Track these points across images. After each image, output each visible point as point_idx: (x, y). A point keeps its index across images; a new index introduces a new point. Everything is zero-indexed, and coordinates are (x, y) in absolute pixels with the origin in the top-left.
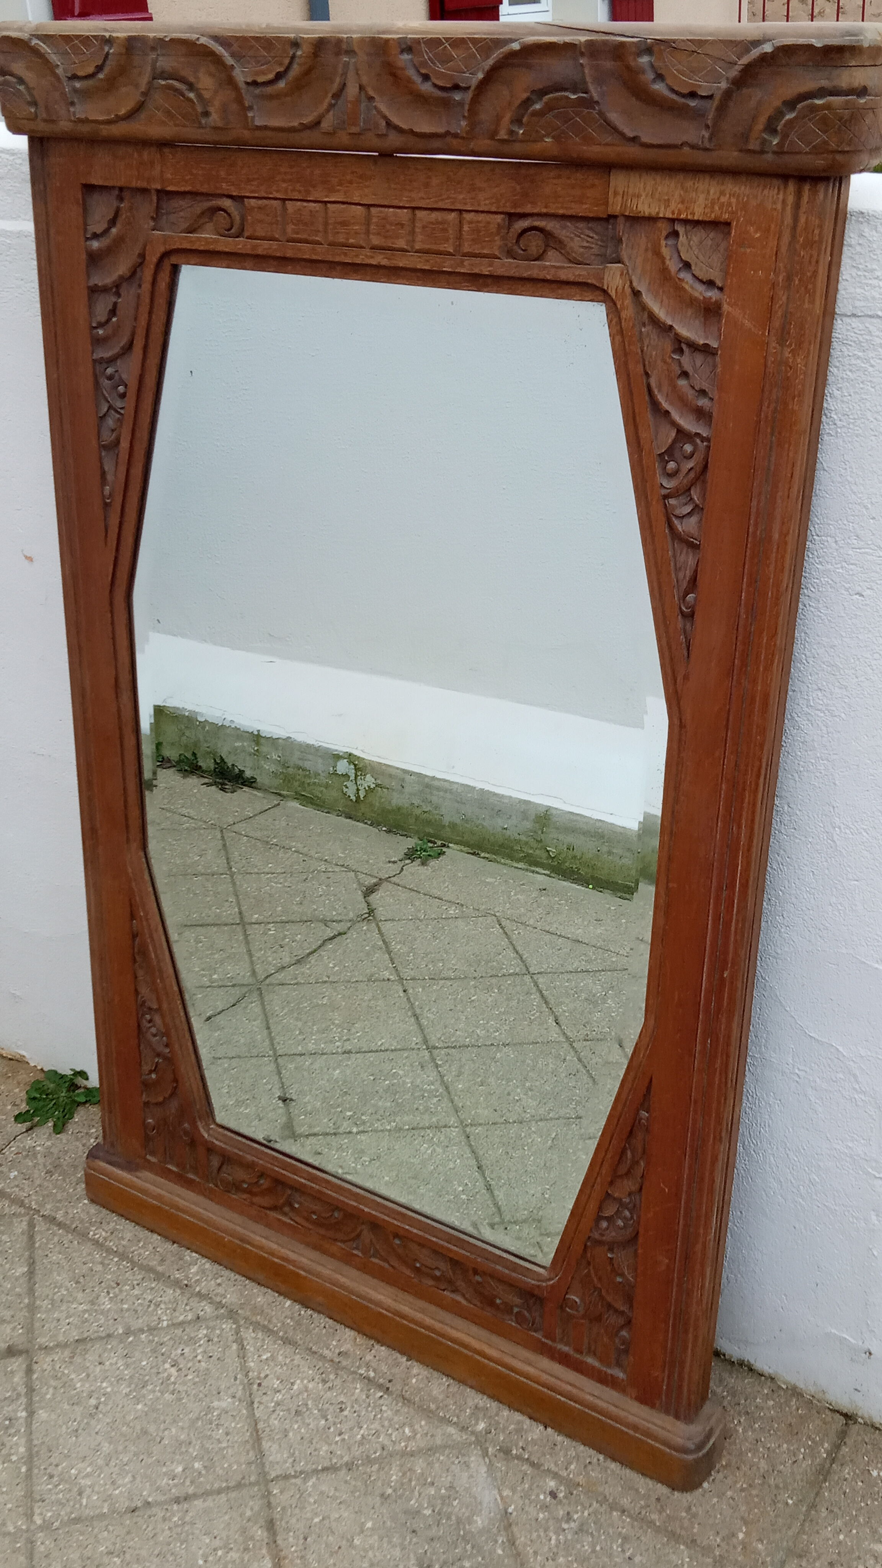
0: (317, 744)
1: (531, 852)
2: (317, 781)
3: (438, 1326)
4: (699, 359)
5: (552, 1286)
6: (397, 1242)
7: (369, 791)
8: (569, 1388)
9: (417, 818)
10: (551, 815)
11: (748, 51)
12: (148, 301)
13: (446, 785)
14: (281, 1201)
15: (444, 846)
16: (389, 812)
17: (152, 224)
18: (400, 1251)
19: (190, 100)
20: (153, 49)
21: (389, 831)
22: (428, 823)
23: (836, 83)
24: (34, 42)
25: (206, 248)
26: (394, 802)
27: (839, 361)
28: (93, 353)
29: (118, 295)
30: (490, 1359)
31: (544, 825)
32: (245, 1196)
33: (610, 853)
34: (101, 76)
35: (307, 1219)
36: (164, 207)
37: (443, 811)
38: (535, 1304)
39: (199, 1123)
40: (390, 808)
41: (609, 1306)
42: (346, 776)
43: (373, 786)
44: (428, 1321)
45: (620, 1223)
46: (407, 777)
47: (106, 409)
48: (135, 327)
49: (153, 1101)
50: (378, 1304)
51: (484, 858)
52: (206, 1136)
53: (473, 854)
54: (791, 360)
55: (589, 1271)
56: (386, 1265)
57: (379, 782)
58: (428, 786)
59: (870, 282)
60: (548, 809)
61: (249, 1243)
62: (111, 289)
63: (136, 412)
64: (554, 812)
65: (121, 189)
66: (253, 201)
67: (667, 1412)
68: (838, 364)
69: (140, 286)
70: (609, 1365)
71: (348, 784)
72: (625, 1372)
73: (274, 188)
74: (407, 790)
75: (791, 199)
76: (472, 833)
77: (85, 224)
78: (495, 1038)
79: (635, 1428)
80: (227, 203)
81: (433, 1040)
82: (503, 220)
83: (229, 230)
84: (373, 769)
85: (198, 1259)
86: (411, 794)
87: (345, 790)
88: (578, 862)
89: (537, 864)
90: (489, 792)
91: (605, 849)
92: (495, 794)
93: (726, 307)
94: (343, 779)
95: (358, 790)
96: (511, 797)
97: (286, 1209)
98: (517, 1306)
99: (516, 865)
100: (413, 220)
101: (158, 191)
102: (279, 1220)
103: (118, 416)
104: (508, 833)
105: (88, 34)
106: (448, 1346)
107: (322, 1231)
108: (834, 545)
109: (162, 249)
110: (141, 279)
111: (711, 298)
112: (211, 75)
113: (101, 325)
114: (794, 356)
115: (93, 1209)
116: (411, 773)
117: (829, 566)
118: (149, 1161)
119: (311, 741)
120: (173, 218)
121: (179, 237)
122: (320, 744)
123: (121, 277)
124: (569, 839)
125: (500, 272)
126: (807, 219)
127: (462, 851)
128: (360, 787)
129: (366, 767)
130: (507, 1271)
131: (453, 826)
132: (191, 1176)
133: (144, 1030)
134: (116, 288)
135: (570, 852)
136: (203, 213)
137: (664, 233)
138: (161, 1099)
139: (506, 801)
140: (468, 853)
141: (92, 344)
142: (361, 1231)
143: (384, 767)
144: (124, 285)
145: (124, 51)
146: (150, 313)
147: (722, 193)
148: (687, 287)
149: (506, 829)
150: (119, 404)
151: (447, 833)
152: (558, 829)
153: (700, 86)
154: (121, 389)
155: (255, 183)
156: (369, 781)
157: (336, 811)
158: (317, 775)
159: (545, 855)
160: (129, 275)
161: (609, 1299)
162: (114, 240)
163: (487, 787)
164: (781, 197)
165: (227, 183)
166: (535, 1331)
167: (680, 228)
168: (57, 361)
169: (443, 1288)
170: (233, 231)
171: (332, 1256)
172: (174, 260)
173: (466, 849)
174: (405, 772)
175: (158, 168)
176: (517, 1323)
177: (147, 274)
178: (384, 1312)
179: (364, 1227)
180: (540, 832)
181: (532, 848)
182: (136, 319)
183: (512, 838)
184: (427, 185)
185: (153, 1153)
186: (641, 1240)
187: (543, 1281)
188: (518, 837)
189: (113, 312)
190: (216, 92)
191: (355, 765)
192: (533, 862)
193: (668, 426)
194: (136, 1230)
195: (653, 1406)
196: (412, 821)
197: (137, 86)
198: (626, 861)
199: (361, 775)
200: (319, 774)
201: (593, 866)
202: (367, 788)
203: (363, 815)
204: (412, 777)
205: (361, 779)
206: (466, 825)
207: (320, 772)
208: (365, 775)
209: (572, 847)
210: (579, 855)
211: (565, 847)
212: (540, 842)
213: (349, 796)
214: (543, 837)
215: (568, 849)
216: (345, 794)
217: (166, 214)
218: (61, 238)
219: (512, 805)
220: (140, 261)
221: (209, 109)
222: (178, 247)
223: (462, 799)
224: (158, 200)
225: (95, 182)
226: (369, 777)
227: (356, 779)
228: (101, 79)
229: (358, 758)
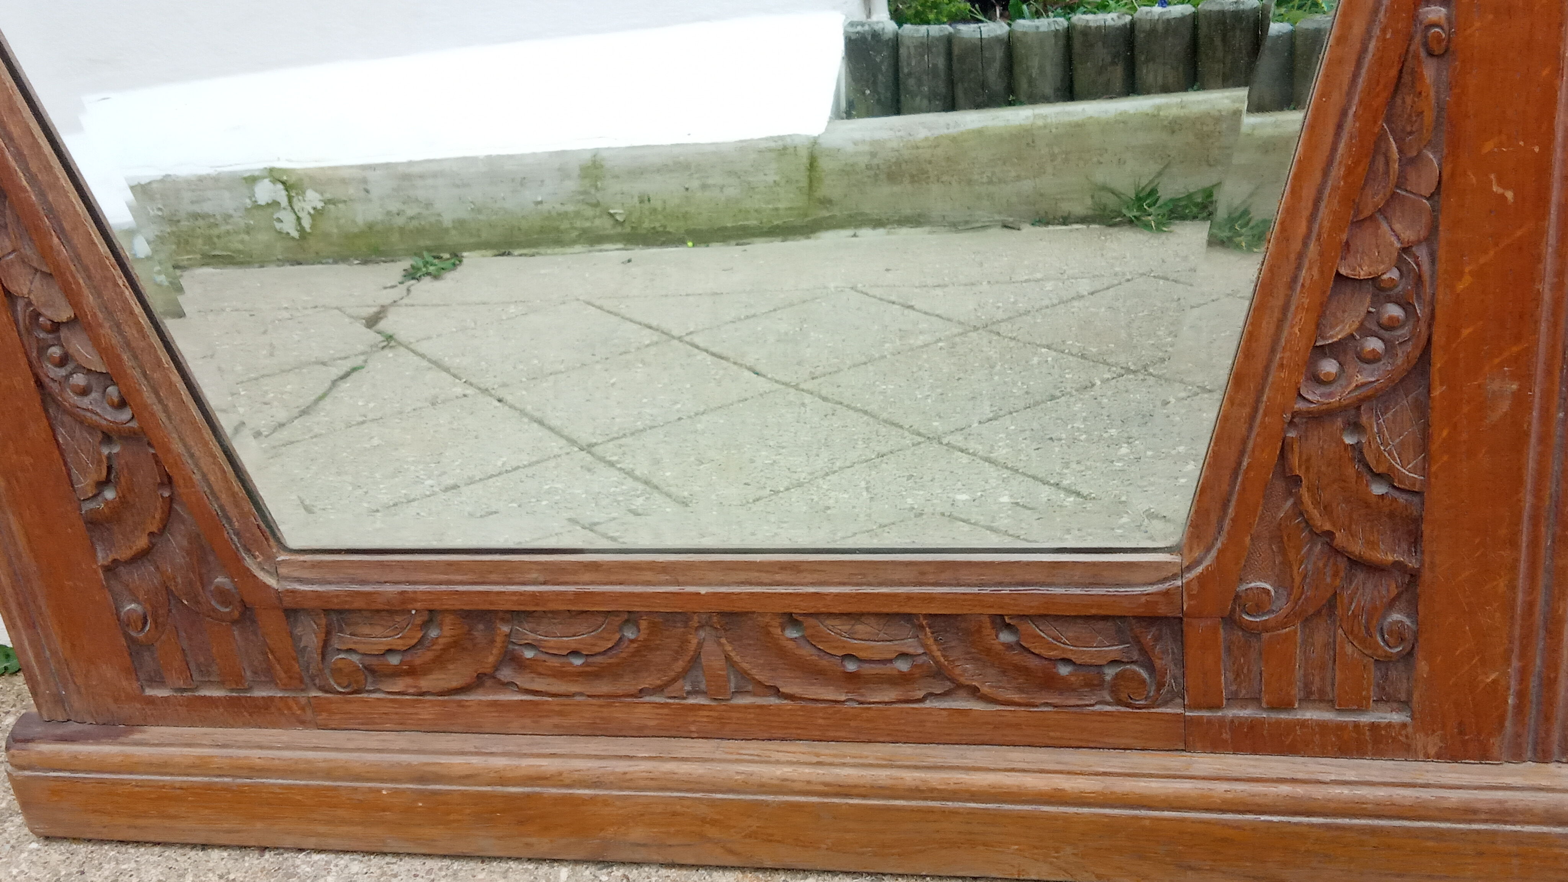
0: (212, 172)
1: (587, 224)
2: (229, 227)
3: (935, 779)
5: (1200, 578)
6: (792, 633)
7: (317, 214)
8: (1285, 789)
9: (402, 230)
10: (603, 161)
13: (434, 167)
14: (491, 659)
15: (454, 256)
16: (356, 236)
18: (806, 651)
21: (365, 262)
22: (420, 232)
26: (360, 220)
30: (1081, 800)
31: (597, 178)
32: (399, 685)
33: (704, 187)
35: (560, 674)
37: (439, 207)
38: (1157, 639)
39: (249, 562)
40: (356, 230)
41: (1356, 563)
42: (274, 204)
43: (320, 205)
44: (910, 777)
45: (1374, 344)
46: (369, 174)
49: (124, 554)
50: (782, 787)
52: (272, 582)
53: (503, 254)
55: (1298, 502)
56: (773, 701)
57: (328, 196)
60: (597, 151)
61: (439, 778)
64: (605, 155)
67: (1517, 756)
70: (1361, 709)
71: (281, 215)
72: (1405, 704)
74: (375, 192)
76: (491, 225)
78: (678, 411)
79: (1468, 813)
81: (585, 437)
84: (313, 179)
85: (328, 863)
86: (382, 199)
87: (278, 226)
88: (660, 217)
89: (602, 239)
90: (501, 157)
91: (695, 184)
94: (270, 210)
95: (299, 219)
96: (535, 154)
97: (506, 674)
98: (1114, 662)
99: (571, 250)
102: (495, 703)
104: (545, 207)
106: (972, 812)
107: (604, 687)
115: (56, 853)
116: (373, 167)
118: (151, 701)
119: (204, 171)
122: (219, 170)
124: (639, 187)
127: (485, 256)
128: (300, 215)
129: (301, 180)
130: (1078, 591)
131: (460, 224)
132: (260, 693)
133: (55, 387)
135: (646, 206)
138: (142, 542)
139: (531, 162)
140: (496, 256)
142: (700, 645)
143: (331, 173)
149: (541, 202)
151: (454, 238)
152: (617, 177)
156: (312, 199)
157: (271, 260)
158: (227, 217)
159: (608, 223)
161: (1357, 548)
163: (497, 149)
166: (1165, 703)
169: (920, 694)
171: (641, 732)
173: (489, 252)
174: (363, 168)
176: (1119, 702)
178: (802, 799)
179: (702, 634)
180: (593, 191)
181: (587, 219)
183: (554, 213)
185: (157, 680)
186: (1438, 361)
187: (1174, 577)
188: (563, 209)
191: (283, 183)
192: (596, 238)
194: (168, 858)
195: (1484, 755)
196: (395, 238)
198: (732, 192)
199: (297, 194)
200: (231, 216)
201: (685, 216)
202: (312, 212)
203: (317, 253)
204: (378, 172)
205: (299, 200)
206: (481, 217)
207: (231, 212)
208: (304, 193)
209: (646, 198)
210: (659, 205)
211: (636, 200)
212: (597, 205)
213: (288, 234)
214: (599, 196)
215: (641, 202)
216: (280, 233)
219: (539, 164)
223: (462, 180)
226: (310, 194)
227: (291, 203)
229: (284, 171)
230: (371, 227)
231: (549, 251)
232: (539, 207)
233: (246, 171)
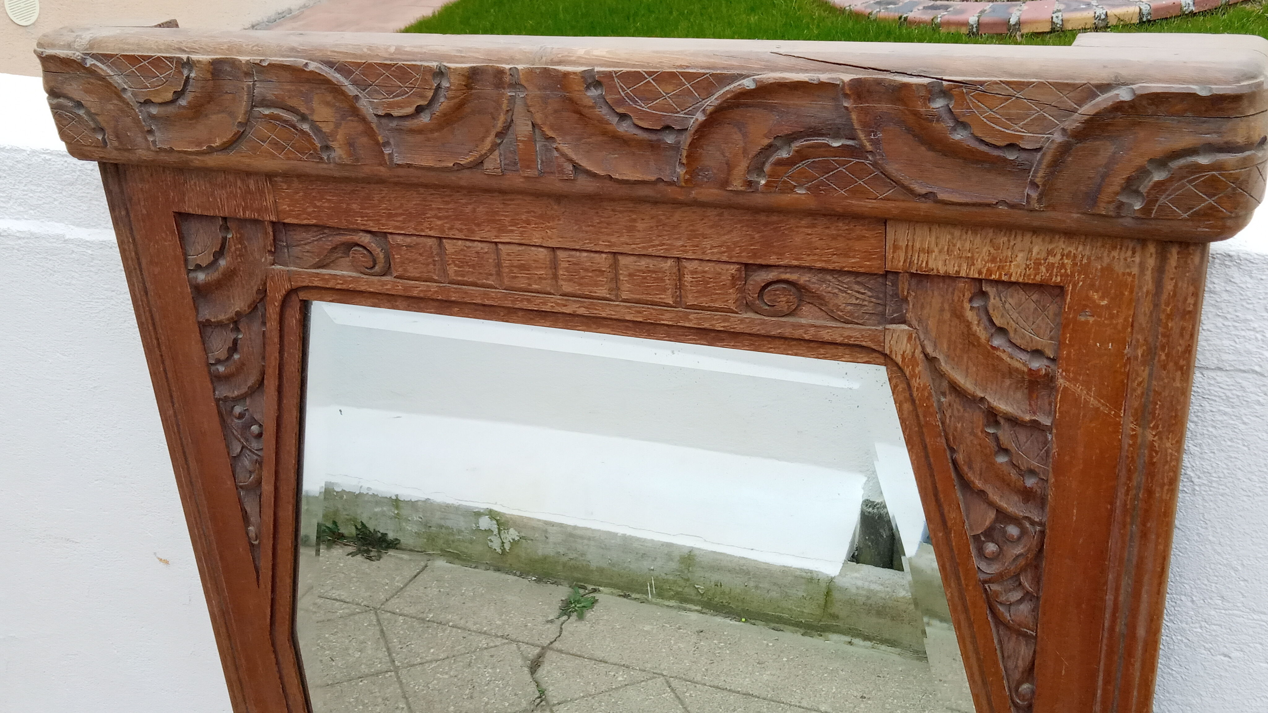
0: (456, 503)
1: (680, 589)
2: (460, 537)
4: (1023, 435)
7: (514, 543)
9: (564, 565)
10: (695, 555)
11: (1094, 96)
12: (276, 340)
13: (590, 534)
15: (595, 591)
16: (536, 561)
17: (270, 258)
19: (302, 132)
20: (248, 74)
21: (539, 581)
22: (575, 568)
23: (1228, 138)
24: (90, 62)
25: (344, 286)
26: (540, 552)
27: (1197, 416)
28: (214, 391)
29: (237, 329)
31: (690, 565)
33: (757, 587)
34: (183, 102)
36: (284, 239)
37: (589, 557)
40: (536, 558)
42: (490, 531)
43: (517, 538)
46: (550, 529)
47: (239, 450)
48: (264, 365)
51: (634, 599)
53: (625, 596)
54: (1156, 444)
57: (523, 534)
58: (571, 535)
59: (1243, 333)
60: (691, 550)
62: (228, 325)
63: (277, 454)
64: (696, 552)
65: (225, 219)
66: (399, 239)
68: (1195, 419)
69: (264, 323)
71: (493, 538)
73: (426, 225)
74: (551, 539)
75: (1151, 262)
76: (620, 575)
77: (185, 254)
80: (366, 239)
82: (738, 270)
83: (372, 268)
84: (514, 522)
86: (554, 544)
87: (490, 544)
88: (726, 597)
89: (687, 601)
90: (631, 538)
91: (752, 584)
92: (638, 539)
93: (1061, 382)
94: (487, 534)
95: (503, 543)
96: (652, 540)
99: (667, 603)
100: (615, 266)
101: (273, 223)
103: (255, 457)
104: (655, 573)
105: (159, 55)
108: (1190, 604)
109: (287, 286)
110: (264, 316)
111: (1039, 370)
112: (328, 104)
113: (219, 362)
114: (1161, 439)
116: (553, 524)
117: (1184, 625)
119: (450, 501)
120: (296, 251)
121: (308, 273)
122: (460, 503)
123: (238, 313)
124: (716, 577)
125: (740, 328)
126: (1176, 286)
127: (612, 594)
128: (504, 541)
129: (508, 522)
131: (601, 570)
134: (235, 323)
135: (719, 588)
136: (335, 248)
137: (968, 295)
139: (650, 545)
140: (620, 596)
141: (212, 382)
143: (525, 521)
144: (244, 321)
145: (209, 76)
146: (281, 351)
147: (1050, 253)
148: (1004, 356)
149: (653, 570)
150: (255, 445)
151: (596, 577)
152: (703, 568)
153: (1021, 137)
154: (255, 428)
155: (400, 219)
156: (512, 534)
157: (483, 564)
158: (460, 532)
159: (693, 592)
160: (248, 311)
162: (224, 274)
163: (629, 532)
164: (1137, 259)
165: (362, 217)
167: (991, 290)
168: (171, 396)
170: (376, 269)
172: (303, 295)
173: (615, 591)
174: (546, 523)
175: (270, 198)
177: (273, 311)
180: (686, 572)
181: (680, 586)
182: (264, 358)
183: (660, 577)
184: (631, 229)
188: (666, 577)
189: (234, 347)
190: (337, 126)
191: (497, 521)
192: (683, 599)
193: (984, 506)
196: (560, 568)
197: (232, 114)
198: (774, 594)
199: (504, 529)
200: (462, 532)
201: (743, 600)
202: (512, 541)
204: (554, 528)
205: (505, 533)
206: (614, 569)
207: (463, 529)
208: (508, 529)
209: (719, 584)
210: (727, 590)
211: (712, 583)
212: (688, 580)
213: (495, 550)
214: (689, 575)
215: (716, 585)
216: (490, 548)
217: (287, 246)
218: (157, 270)
219: (655, 548)
220: (261, 296)
221: (331, 144)
222: (304, 284)
223: (605, 545)
224: (274, 232)
225: (191, 211)
226: (512, 530)
227: (499, 533)
228: (184, 107)
229: (498, 513)
230: (545, 558)
232: (652, 572)
233: (477, 508)
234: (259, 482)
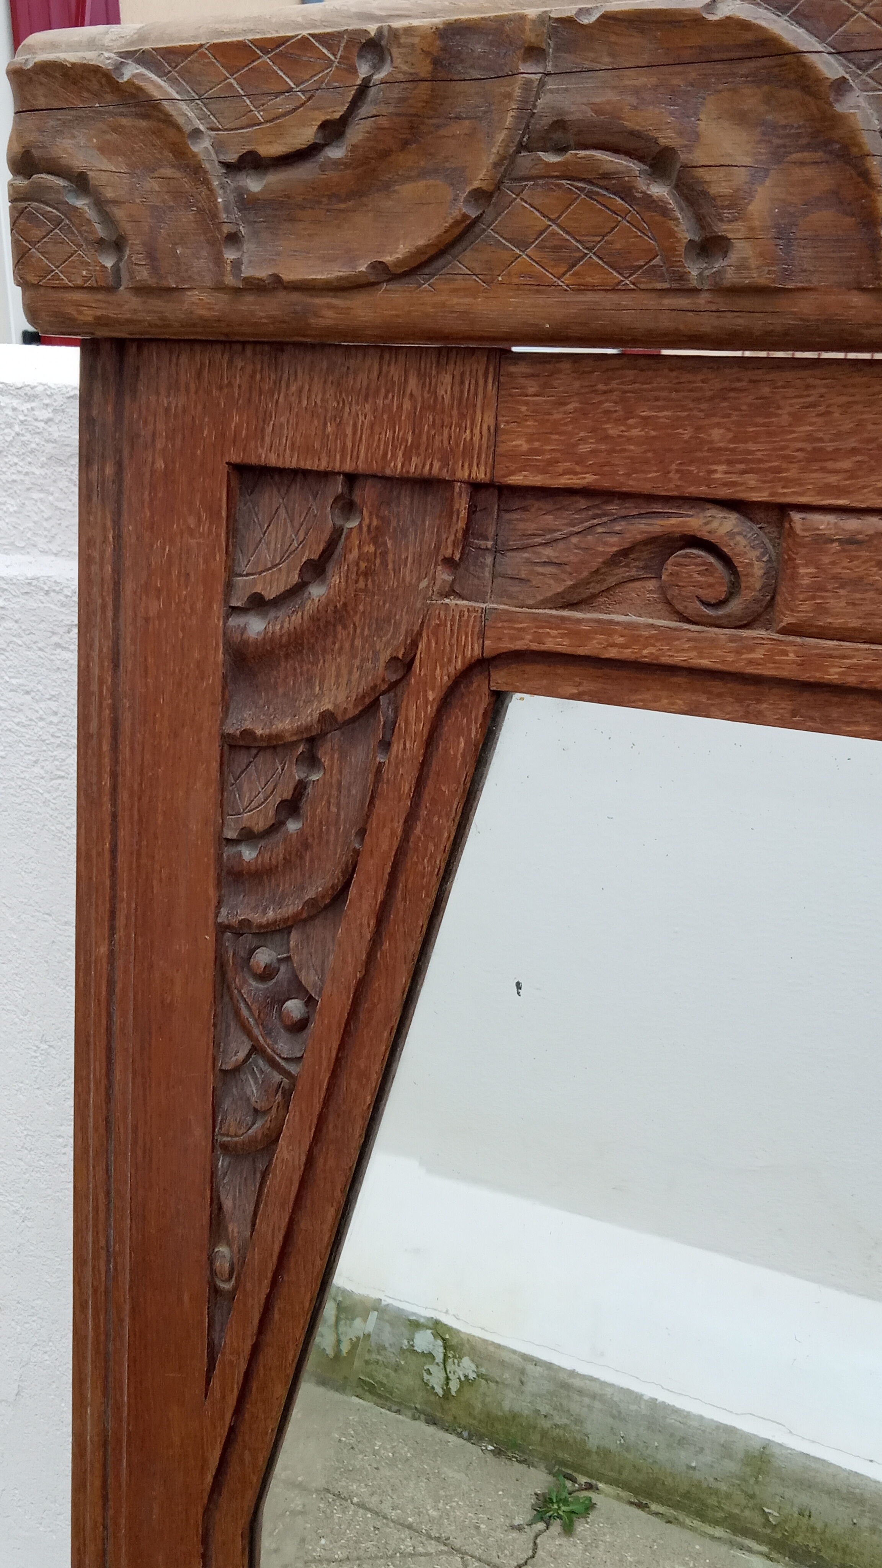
0: (384, 1300)
1: (737, 1511)
2: (379, 1357)
7: (466, 1382)
9: (544, 1434)
10: (772, 1456)
12: (407, 787)
13: (596, 1388)
15: (590, 1487)
16: (498, 1419)
17: (444, 576)
19: (650, 203)
20: (534, 52)
21: (498, 1453)
22: (561, 1443)
25: (627, 654)
26: (506, 1405)
28: (219, 907)
29: (311, 760)
31: (760, 1471)
33: (874, 1530)
34: (336, 153)
36: (491, 530)
37: (589, 1427)
40: (500, 1413)
42: (429, 1356)
43: (472, 1376)
46: (530, 1368)
47: (241, 1055)
48: (357, 853)
51: (657, 1514)
53: (640, 1506)
57: (483, 1370)
58: (565, 1386)
60: (767, 1445)
62: (295, 744)
63: (334, 1075)
64: (776, 1451)
65: (351, 479)
66: (824, 522)
69: (385, 745)
71: (433, 1368)
74: (530, 1387)
76: (637, 1469)
77: (231, 572)
80: (722, 525)
83: (720, 603)
84: (473, 1348)
86: (533, 1395)
87: (426, 1377)
88: (817, 1537)
89: (746, 1532)
90: (665, 1406)
91: (865, 1522)
92: (676, 1411)
94: (423, 1359)
95: (448, 1379)
96: (701, 1418)
99: (710, 1530)
101: (476, 487)
103: (277, 1077)
104: (697, 1475)
105: (305, 33)
109: (473, 651)
110: (391, 726)
112: (741, 118)
113: (248, 836)
116: (536, 1362)
119: (376, 1296)
120: (514, 562)
121: (535, 618)
122: (389, 1301)
123: (327, 717)
124: (803, 1499)
127: (618, 1498)
128: (451, 1376)
129: (462, 1345)
131: (605, 1453)
134: (309, 743)
135: (805, 1520)
136: (625, 553)
139: (695, 1424)
140: (632, 1503)
141: (219, 885)
143: (491, 1349)
144: (335, 738)
145: (424, 69)
146: (411, 818)
149: (694, 1468)
150: (284, 1046)
151: (594, 1464)
152: (783, 1479)
154: (294, 1007)
155: (845, 464)
156: (467, 1367)
157: (410, 1408)
158: (381, 1348)
159: (759, 1519)
160: (352, 712)
162: (314, 619)
163: (663, 1397)
165: (730, 463)
168: (113, 914)
170: (735, 606)
172: (499, 679)
173: (624, 1494)
174: (526, 1358)
175: (485, 420)
177: (416, 714)
180: (752, 1481)
181: (737, 1506)
182: (362, 833)
183: (704, 1485)
188: (715, 1485)
189: (293, 806)
190: (758, 173)
191: (444, 1339)
192: (739, 1528)
196: (535, 1437)
197: (456, 177)
199: (454, 1357)
200: (384, 1348)
201: (845, 1550)
202: (463, 1379)
203: (455, 1418)
204: (538, 1368)
205: (454, 1363)
206: (627, 1456)
207: (387, 1345)
208: (460, 1358)
209: (807, 1513)
210: (819, 1526)
211: (795, 1509)
212: (752, 1497)
213: (433, 1388)
214: (757, 1490)
215: (801, 1514)
216: (426, 1384)
217: (496, 551)
218: (155, 606)
219: (704, 1431)
220: (394, 678)
221: (723, 229)
222: (519, 645)
223: (620, 1412)
224: (472, 510)
225: (273, 460)
226: (466, 1361)
227: (445, 1361)
228: (336, 163)
229: (449, 1329)
230: (515, 1416)
231: (688, 1521)
232: (691, 1472)
233: (414, 1314)
234: (271, 1140)
